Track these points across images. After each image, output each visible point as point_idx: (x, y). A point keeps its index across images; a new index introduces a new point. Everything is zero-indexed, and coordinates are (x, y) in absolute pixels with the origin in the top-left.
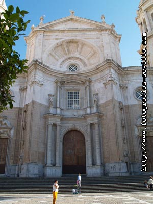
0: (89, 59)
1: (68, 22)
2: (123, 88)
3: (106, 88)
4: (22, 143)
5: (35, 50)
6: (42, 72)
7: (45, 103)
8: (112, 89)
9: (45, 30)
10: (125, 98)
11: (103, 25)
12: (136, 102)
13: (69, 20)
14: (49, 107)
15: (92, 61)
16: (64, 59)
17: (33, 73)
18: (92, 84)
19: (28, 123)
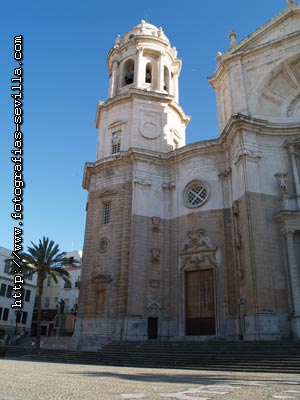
1: (285, 23)
4: (240, 275)
5: (231, 96)
6: (253, 135)
7: (271, 192)
9: (242, 54)
13: (286, 17)
14: (280, 199)
16: (292, 97)
17: (237, 140)
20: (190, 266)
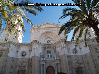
0: (54, 38)
2: (68, 49)
3: (62, 50)
4: (31, 72)
5: (34, 35)
6: (37, 44)
7: (39, 56)
8: (64, 50)
9: (38, 28)
10: (69, 53)
11: (59, 26)
12: (73, 54)
13: (47, 24)
14: (41, 58)
15: (56, 39)
16: (45, 38)
17: (34, 45)
18: (56, 48)
19: (33, 64)
20: (20, 69)
